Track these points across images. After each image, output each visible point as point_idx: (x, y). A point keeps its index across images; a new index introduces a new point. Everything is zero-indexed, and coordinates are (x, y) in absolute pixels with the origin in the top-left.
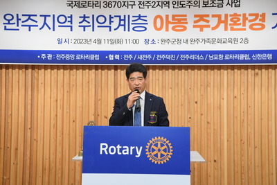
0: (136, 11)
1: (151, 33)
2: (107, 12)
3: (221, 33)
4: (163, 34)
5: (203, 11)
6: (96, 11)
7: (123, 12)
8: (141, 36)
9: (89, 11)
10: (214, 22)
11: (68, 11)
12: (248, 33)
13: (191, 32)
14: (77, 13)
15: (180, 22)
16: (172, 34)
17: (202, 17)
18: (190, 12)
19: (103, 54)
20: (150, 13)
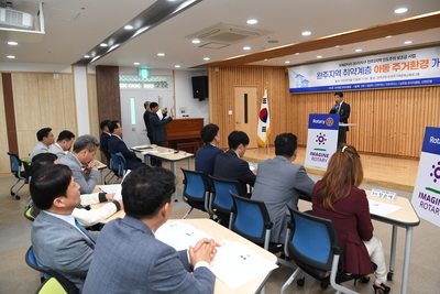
0: (366, 65)
1: (373, 74)
2: (354, 67)
3: (406, 71)
4: (379, 74)
5: (397, 61)
6: (350, 67)
7: (361, 66)
8: (368, 76)
9: (347, 67)
10: (402, 66)
11: (339, 68)
12: (420, 70)
13: (392, 72)
14: (343, 68)
15: (386, 68)
16: (382, 74)
17: (396, 65)
18: (391, 63)
19: (353, 85)
20: (372, 65)
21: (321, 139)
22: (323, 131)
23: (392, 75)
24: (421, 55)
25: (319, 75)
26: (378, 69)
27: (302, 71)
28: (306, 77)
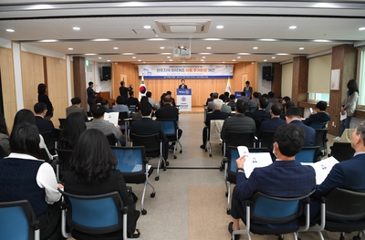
0: (182, 68)
1: (185, 72)
2: (177, 68)
3: (199, 72)
5: (195, 68)
6: (175, 68)
7: (180, 68)
8: (183, 73)
9: (173, 68)
10: (197, 70)
11: (169, 68)
12: (204, 72)
13: (193, 72)
14: (171, 68)
16: (189, 73)
18: (193, 68)
20: (185, 68)
21: (184, 99)
22: (184, 96)
23: (193, 74)
24: (204, 67)
25: (158, 70)
26: (187, 70)
27: (147, 67)
28: (150, 71)
